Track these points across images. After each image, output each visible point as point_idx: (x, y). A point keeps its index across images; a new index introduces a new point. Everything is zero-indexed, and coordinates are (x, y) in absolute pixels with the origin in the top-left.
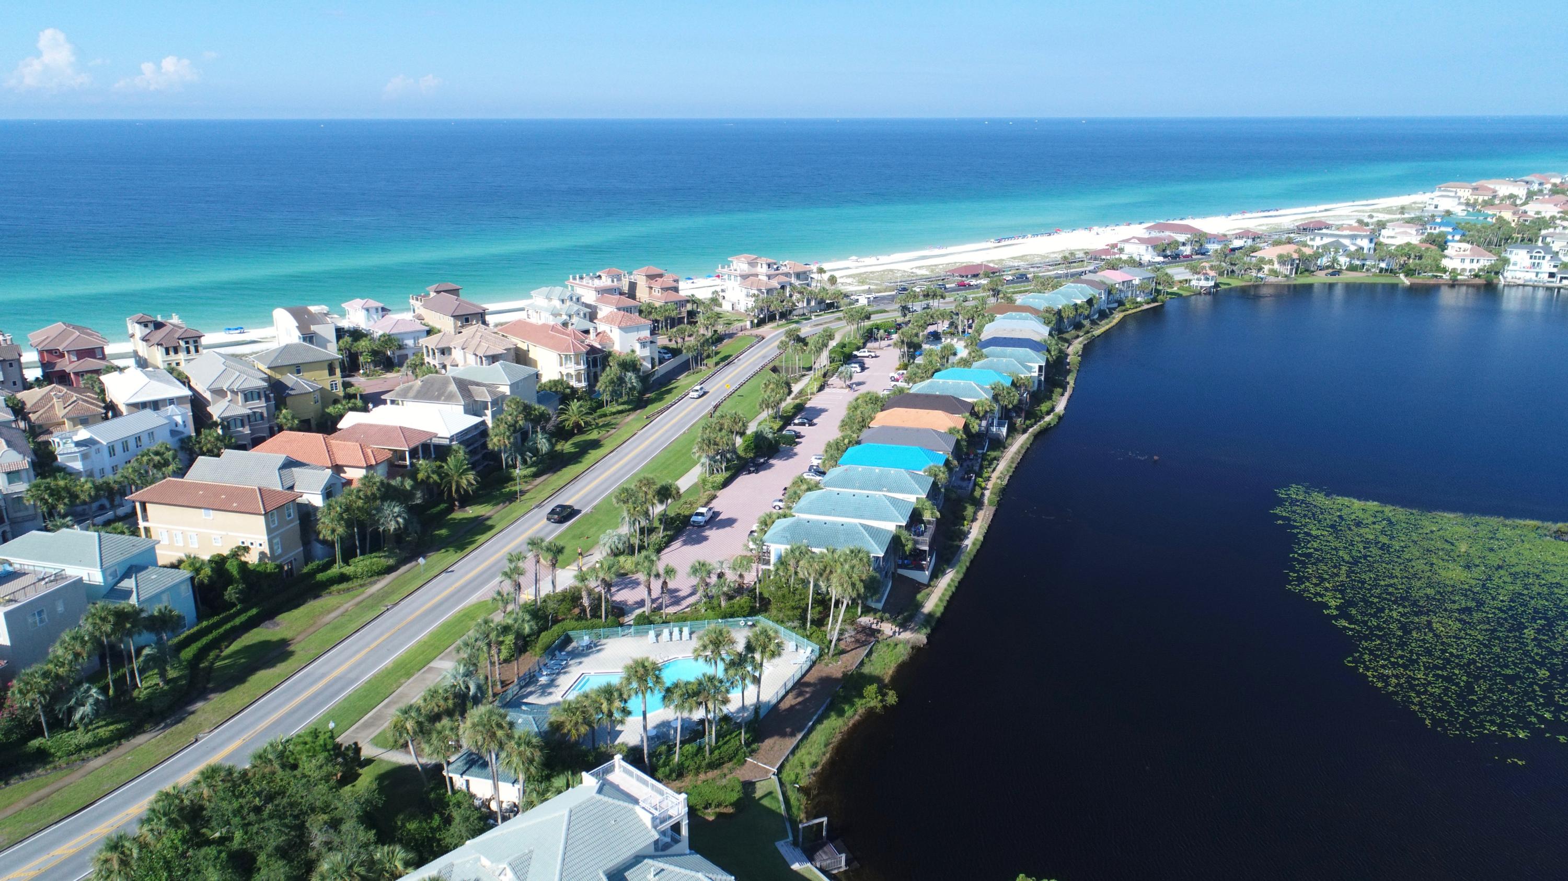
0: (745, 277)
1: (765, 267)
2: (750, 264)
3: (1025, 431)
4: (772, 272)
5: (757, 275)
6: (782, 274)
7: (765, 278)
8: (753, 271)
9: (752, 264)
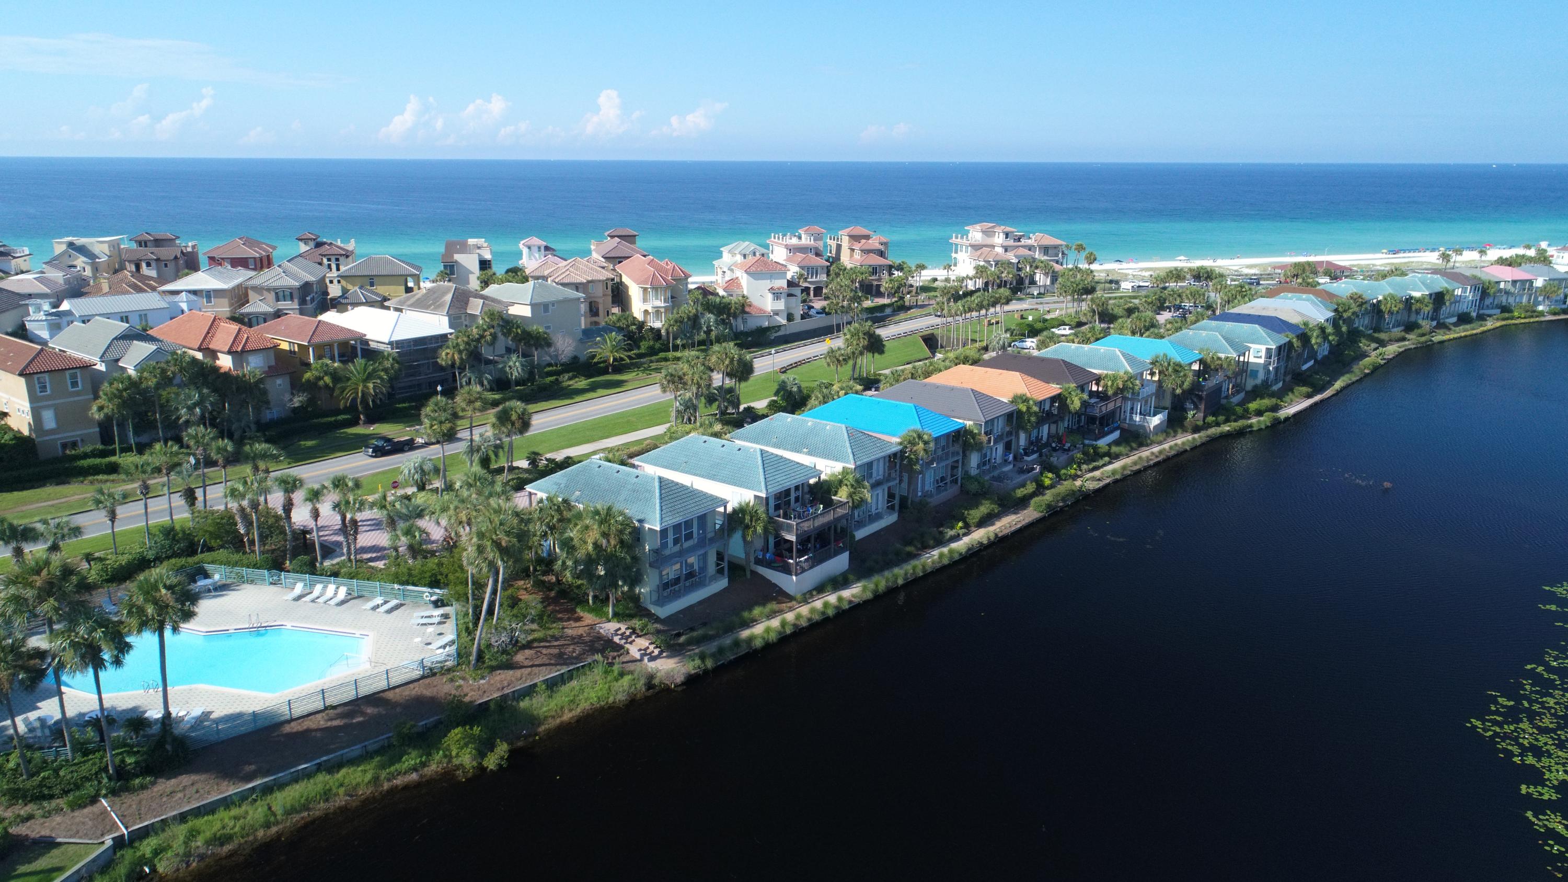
0: (976, 247)
1: (1002, 236)
2: (983, 232)
3: (1196, 429)
4: (1011, 242)
5: (993, 247)
6: (1022, 246)
7: (999, 250)
8: (989, 241)
9: (987, 233)
